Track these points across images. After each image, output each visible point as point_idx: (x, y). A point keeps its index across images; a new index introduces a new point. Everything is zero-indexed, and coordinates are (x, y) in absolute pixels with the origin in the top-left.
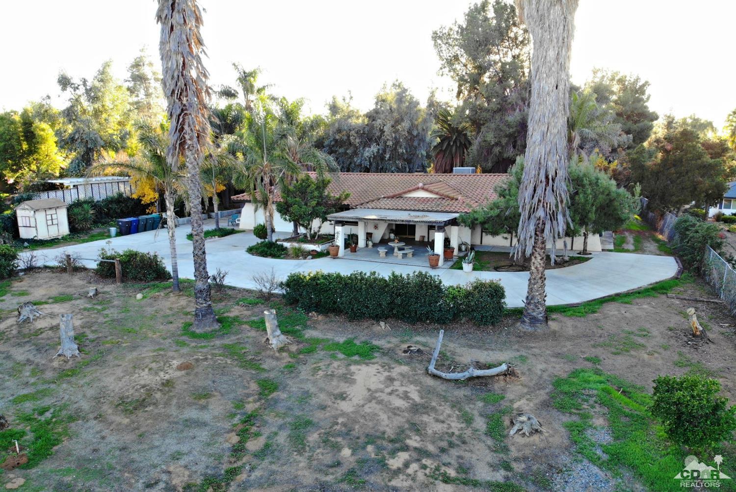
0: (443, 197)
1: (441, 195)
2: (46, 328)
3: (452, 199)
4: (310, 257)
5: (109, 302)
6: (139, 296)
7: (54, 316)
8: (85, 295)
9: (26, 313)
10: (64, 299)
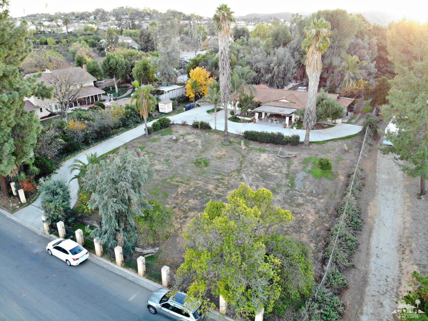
0: (291, 102)
2: (191, 142)
3: (294, 103)
5: (200, 135)
6: (207, 134)
7: (191, 139)
8: (193, 133)
9: (185, 138)
10: (189, 134)
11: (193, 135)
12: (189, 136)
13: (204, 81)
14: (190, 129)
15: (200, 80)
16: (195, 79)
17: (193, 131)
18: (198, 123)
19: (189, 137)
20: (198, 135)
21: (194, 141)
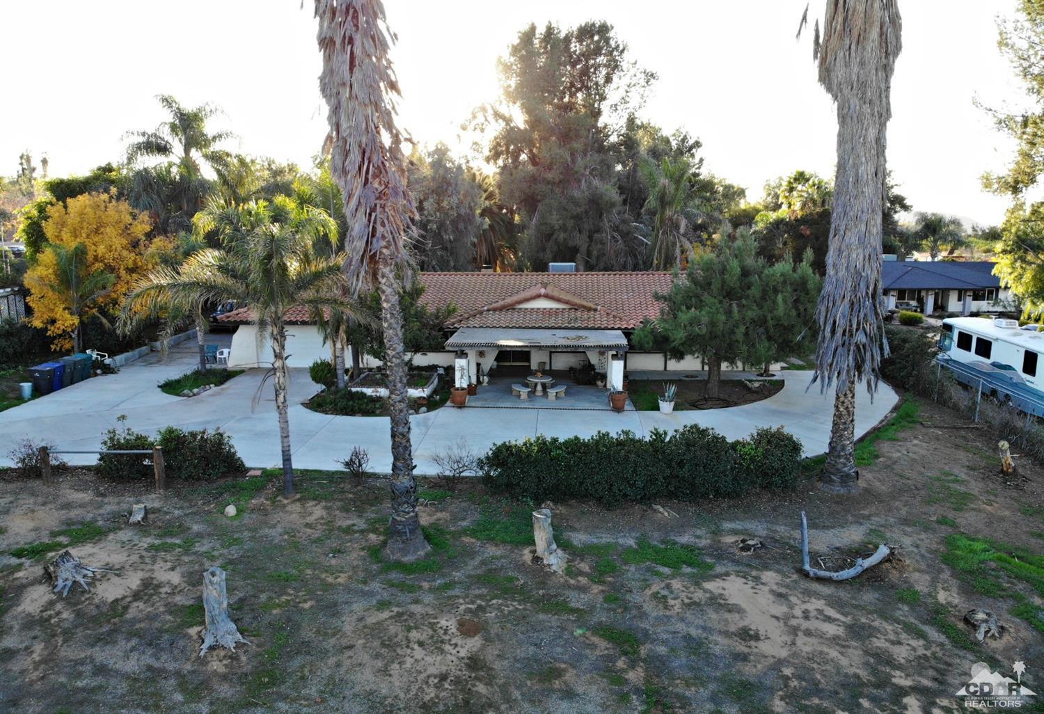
0: (575, 307)
1: (573, 305)
2: (124, 597)
3: (589, 309)
4: (424, 409)
5: (183, 529)
6: (231, 510)
7: (119, 572)
8: (120, 520)
9: (65, 574)
10: (88, 533)
11: (125, 535)
12: (88, 549)
13: (125, 253)
14: (85, 497)
15: (101, 249)
16: (74, 245)
17: (112, 505)
18: (141, 442)
19: (92, 556)
20: (167, 531)
21: (148, 588)
